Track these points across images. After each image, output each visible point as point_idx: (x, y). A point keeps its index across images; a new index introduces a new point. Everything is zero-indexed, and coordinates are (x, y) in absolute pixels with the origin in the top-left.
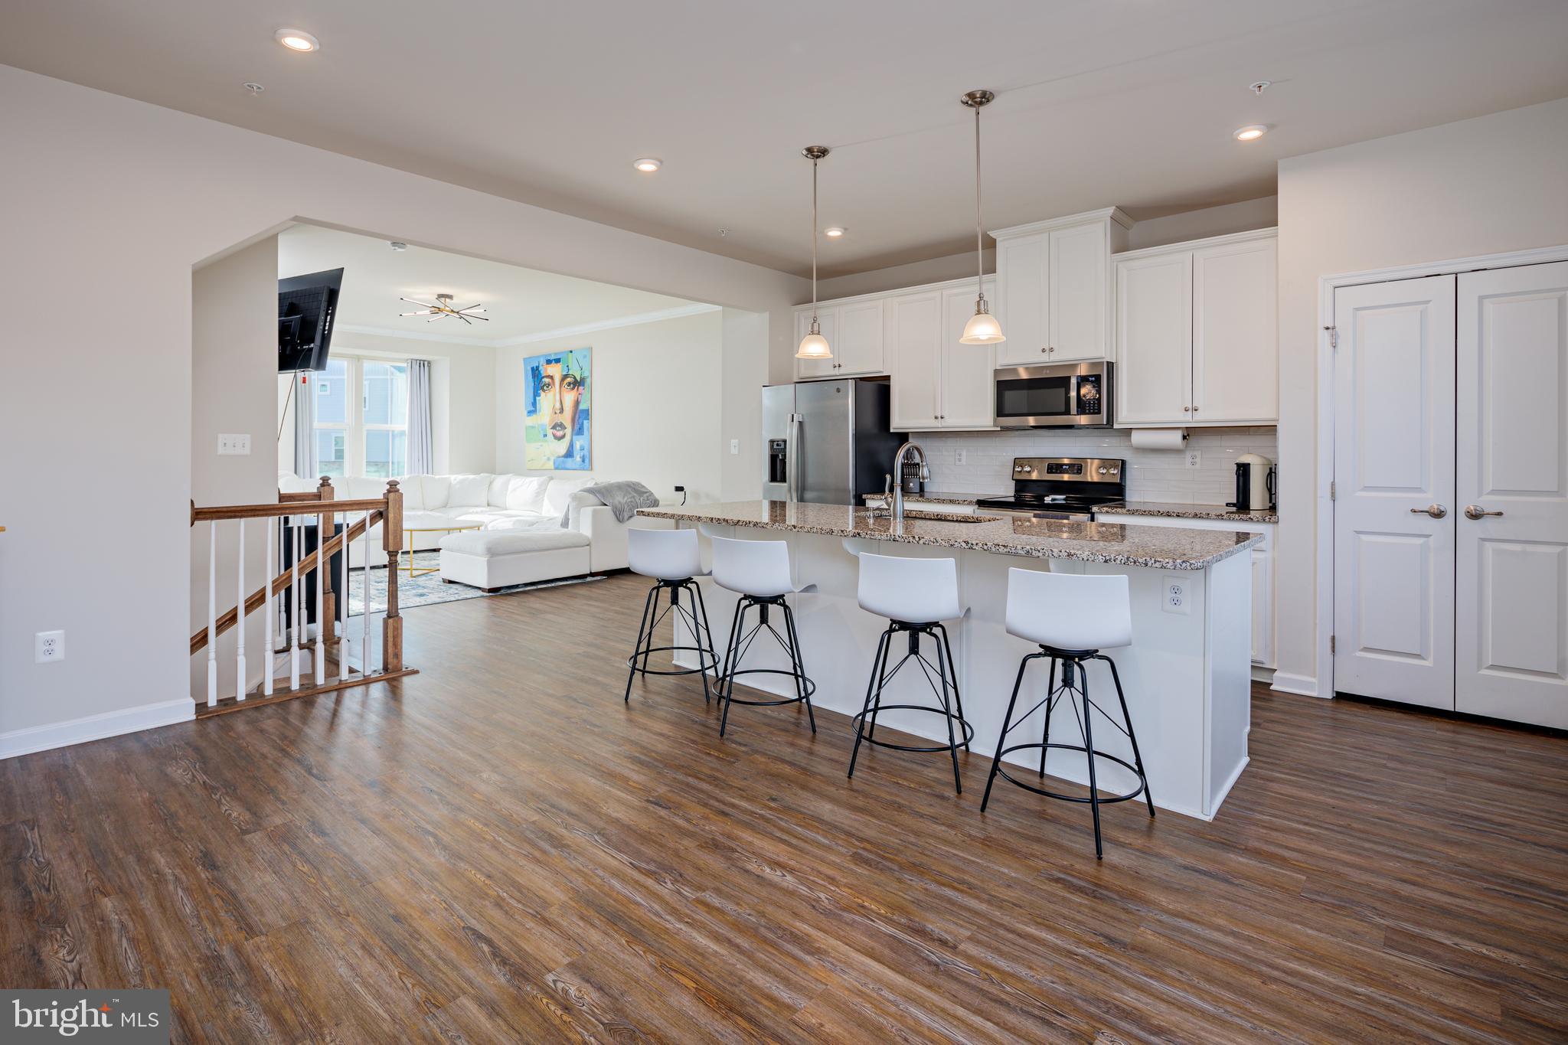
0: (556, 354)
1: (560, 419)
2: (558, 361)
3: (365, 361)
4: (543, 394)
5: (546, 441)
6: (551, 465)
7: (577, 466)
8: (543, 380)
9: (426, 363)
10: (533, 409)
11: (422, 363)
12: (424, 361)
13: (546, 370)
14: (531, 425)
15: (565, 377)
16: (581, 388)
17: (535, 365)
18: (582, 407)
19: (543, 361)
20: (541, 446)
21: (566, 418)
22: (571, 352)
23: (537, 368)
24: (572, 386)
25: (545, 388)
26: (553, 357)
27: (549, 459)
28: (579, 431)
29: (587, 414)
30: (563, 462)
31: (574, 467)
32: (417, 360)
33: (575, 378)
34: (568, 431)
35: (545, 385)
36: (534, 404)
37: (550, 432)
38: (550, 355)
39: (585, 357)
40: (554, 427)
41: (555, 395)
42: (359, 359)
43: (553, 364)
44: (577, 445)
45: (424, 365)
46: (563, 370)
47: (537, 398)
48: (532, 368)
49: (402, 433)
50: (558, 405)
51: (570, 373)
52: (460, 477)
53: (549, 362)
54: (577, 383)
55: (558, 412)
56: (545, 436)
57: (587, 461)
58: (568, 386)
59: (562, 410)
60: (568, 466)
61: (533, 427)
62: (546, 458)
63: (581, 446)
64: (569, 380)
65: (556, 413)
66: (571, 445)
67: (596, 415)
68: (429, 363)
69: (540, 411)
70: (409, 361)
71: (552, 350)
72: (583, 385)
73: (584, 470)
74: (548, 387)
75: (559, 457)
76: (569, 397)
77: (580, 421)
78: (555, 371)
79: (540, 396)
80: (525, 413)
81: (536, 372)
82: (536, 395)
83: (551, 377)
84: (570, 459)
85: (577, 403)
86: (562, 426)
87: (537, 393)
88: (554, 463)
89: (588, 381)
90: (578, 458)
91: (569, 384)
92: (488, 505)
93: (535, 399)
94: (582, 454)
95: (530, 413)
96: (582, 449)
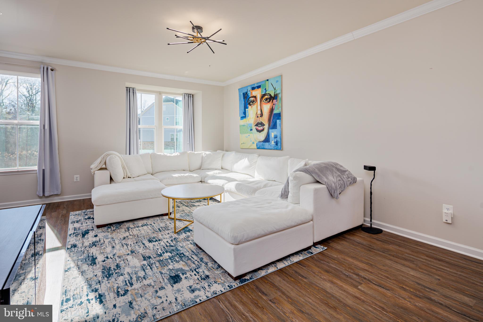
0: (257, 83)
1: (260, 120)
2: (259, 87)
3: (163, 94)
4: (250, 107)
5: (252, 133)
6: (255, 146)
7: (272, 148)
8: (250, 99)
9: (191, 95)
10: (244, 116)
11: (189, 95)
12: (190, 94)
13: (252, 93)
14: (243, 124)
15: (263, 96)
16: (274, 101)
17: (245, 91)
18: (275, 112)
19: (249, 89)
20: (249, 135)
21: (265, 120)
22: (268, 80)
23: (246, 93)
24: (268, 100)
25: (251, 103)
26: (256, 85)
27: (253, 143)
28: (274, 126)
29: (279, 116)
30: (263, 145)
31: (270, 148)
32: (187, 94)
33: (270, 95)
34: (266, 127)
35: (251, 102)
36: (245, 113)
37: (254, 128)
38: (254, 84)
39: (277, 81)
40: (257, 125)
41: (257, 107)
42: (160, 93)
43: (256, 89)
44: (272, 135)
45: (190, 96)
46: (262, 91)
47: (246, 110)
48: (244, 94)
49: (180, 131)
50: (259, 112)
51: (267, 92)
52: (208, 153)
53: (253, 89)
54: (272, 98)
55: (259, 116)
56: (251, 130)
57: (279, 144)
58: (266, 100)
59: (262, 115)
60: (266, 147)
61: (244, 125)
62: (252, 142)
63: (275, 136)
64: (266, 97)
65: (258, 117)
66: (268, 135)
67: (284, 116)
68: (193, 95)
69: (248, 116)
70: (184, 95)
71: (255, 81)
72: (276, 99)
73: (277, 149)
74: (253, 103)
75: (260, 142)
76: (267, 108)
77: (274, 121)
78: (258, 93)
79: (248, 108)
80: (240, 118)
81: (245, 96)
82: (246, 107)
83: (255, 97)
84: (267, 144)
85: (272, 110)
86: (262, 124)
87: (246, 106)
88: (257, 145)
89: (280, 96)
90: (273, 143)
91: (266, 99)
92: (222, 168)
93: (245, 110)
94: (276, 140)
95: (242, 118)
96: (276, 137)
